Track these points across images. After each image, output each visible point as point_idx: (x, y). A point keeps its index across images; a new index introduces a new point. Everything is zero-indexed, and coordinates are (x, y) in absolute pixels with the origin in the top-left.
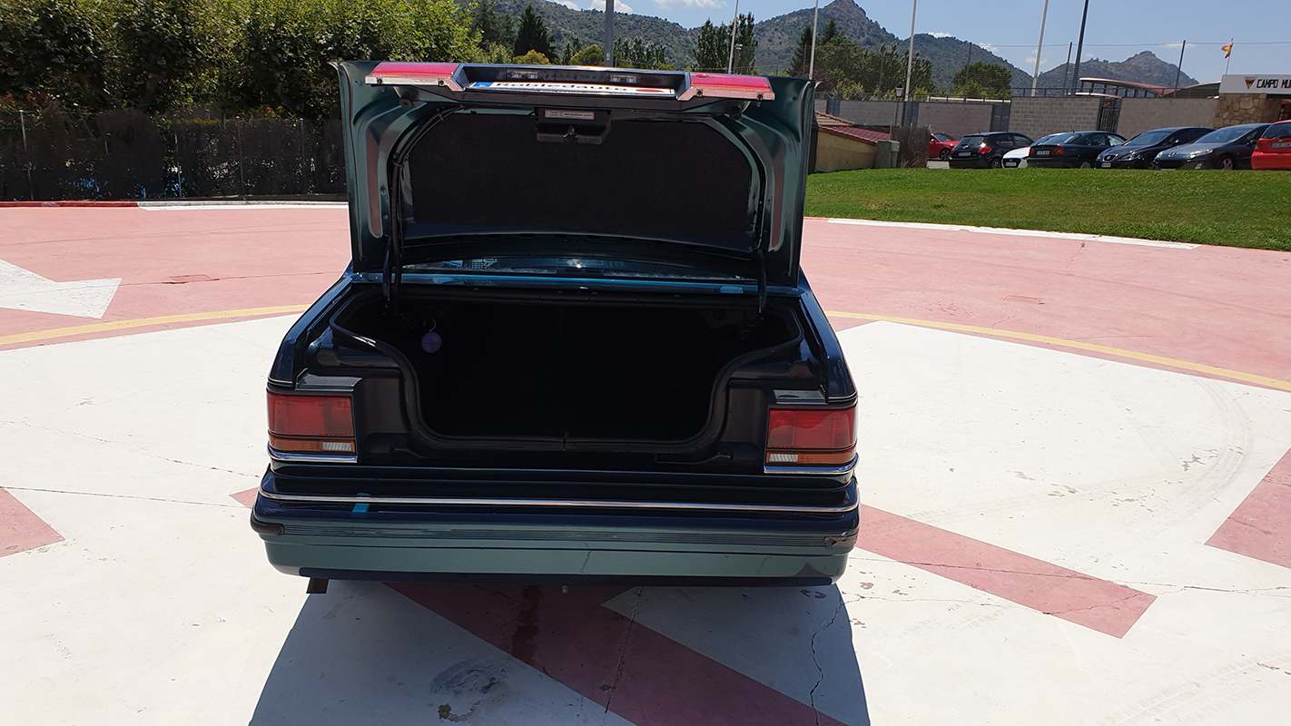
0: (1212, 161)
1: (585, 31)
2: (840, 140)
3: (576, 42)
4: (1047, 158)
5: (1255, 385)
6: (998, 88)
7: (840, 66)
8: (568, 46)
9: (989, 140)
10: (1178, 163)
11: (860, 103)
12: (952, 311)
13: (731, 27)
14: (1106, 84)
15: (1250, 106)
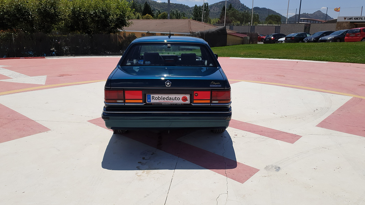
0: (334, 40)
1: (162, 8)
2: (233, 37)
3: (159, 11)
4: (290, 40)
5: (335, 94)
6: (278, 21)
7: (233, 17)
8: (157, 13)
9: (274, 36)
10: (325, 41)
11: (239, 26)
12: (261, 79)
13: (203, 6)
14: (307, 20)
15: (345, 25)
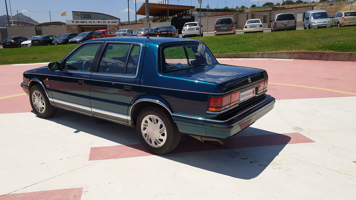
4: (38, 43)
15: (74, 27)
